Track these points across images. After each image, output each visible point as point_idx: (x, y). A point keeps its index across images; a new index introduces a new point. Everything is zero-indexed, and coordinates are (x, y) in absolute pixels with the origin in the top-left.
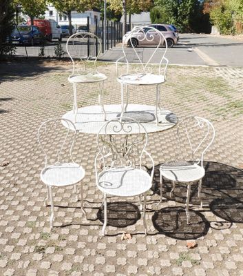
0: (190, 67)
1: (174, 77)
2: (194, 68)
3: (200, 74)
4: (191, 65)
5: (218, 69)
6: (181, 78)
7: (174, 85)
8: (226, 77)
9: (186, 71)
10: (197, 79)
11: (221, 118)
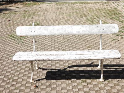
0: (95, 3)
1: (85, 10)
2: (98, 3)
3: (102, 7)
4: (96, 1)
5: (113, 3)
6: (90, 10)
7: (86, 16)
8: (119, 8)
9: (93, 5)
10: (101, 10)
11: (120, 37)
